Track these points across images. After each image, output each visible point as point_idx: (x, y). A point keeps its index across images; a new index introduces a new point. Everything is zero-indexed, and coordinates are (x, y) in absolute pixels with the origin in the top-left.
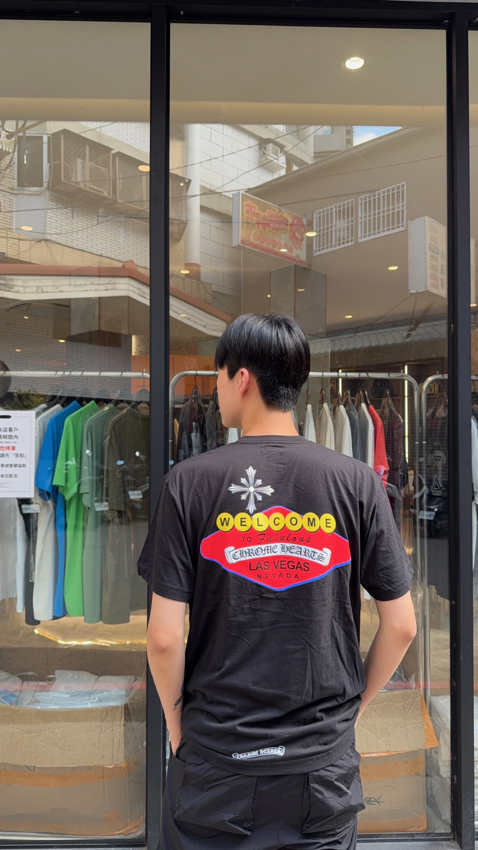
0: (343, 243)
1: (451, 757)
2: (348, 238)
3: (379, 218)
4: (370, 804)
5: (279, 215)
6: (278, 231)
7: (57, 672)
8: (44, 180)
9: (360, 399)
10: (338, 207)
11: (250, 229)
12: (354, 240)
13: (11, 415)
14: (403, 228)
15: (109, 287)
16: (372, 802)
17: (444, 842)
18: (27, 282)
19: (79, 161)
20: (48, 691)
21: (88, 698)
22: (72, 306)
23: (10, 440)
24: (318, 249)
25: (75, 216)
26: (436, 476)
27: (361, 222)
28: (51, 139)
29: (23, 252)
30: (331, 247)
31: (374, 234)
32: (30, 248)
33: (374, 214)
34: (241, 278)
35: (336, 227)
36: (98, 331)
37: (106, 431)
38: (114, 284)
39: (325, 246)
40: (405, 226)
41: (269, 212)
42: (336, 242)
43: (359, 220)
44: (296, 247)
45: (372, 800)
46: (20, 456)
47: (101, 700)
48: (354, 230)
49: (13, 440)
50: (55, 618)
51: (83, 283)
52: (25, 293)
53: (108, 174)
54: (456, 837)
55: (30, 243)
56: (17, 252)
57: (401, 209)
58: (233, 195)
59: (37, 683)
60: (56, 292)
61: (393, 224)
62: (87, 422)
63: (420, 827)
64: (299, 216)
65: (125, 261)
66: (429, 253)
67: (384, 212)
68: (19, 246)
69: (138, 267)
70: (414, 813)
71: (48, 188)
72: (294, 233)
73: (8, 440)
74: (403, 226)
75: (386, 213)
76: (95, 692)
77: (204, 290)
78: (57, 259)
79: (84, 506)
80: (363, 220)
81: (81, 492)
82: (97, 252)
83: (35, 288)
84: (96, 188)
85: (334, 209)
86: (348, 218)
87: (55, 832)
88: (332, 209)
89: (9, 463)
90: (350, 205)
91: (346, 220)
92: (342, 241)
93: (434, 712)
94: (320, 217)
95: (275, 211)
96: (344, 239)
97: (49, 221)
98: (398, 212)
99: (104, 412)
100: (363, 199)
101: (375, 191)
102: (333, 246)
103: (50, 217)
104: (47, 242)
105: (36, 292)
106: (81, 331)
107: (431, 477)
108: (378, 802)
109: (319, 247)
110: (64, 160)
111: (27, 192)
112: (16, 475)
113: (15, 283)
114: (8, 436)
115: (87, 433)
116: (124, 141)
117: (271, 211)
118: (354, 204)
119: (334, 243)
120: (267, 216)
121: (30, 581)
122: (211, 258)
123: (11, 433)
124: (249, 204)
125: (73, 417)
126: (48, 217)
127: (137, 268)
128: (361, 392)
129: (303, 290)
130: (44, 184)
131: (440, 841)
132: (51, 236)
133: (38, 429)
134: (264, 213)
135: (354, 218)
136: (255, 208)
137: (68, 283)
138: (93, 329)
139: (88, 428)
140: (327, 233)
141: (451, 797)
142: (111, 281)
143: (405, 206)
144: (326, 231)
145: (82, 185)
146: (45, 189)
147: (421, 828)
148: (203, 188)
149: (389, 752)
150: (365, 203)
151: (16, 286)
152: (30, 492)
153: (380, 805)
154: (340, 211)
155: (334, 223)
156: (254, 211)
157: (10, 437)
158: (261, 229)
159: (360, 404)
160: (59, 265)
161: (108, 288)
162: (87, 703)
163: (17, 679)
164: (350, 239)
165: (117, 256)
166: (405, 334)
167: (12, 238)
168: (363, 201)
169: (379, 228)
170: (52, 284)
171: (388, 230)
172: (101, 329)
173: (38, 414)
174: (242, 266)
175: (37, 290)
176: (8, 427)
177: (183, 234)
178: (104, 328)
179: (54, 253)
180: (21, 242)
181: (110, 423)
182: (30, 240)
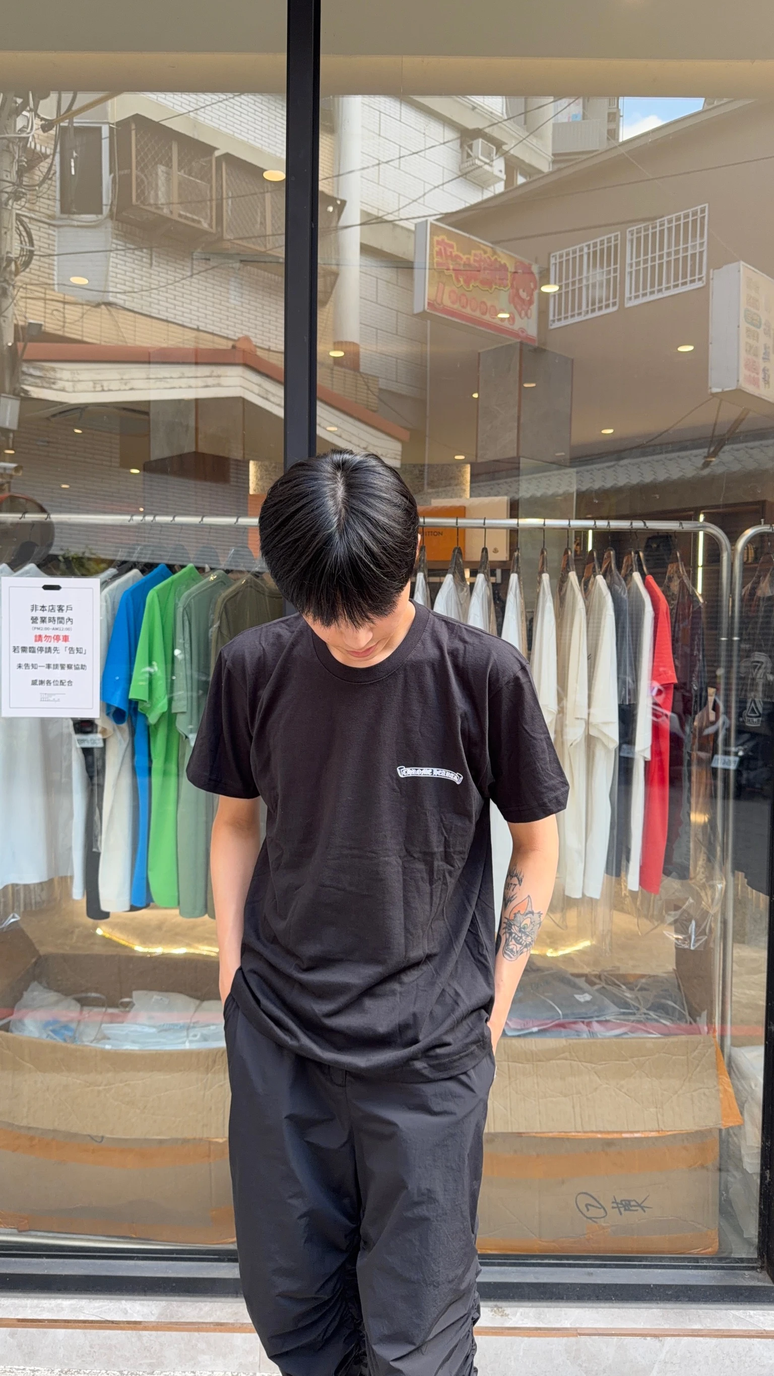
0: (600, 308)
1: (763, 1141)
2: (608, 299)
3: (661, 265)
4: (629, 1210)
5: (493, 259)
6: (491, 288)
7: (135, 993)
8: (105, 201)
9: (632, 565)
10: (591, 246)
11: (444, 284)
12: (618, 303)
13: (61, 585)
14: (701, 282)
15: (210, 381)
16: (631, 1206)
17: (746, 1272)
18: (78, 374)
19: (161, 169)
20: (122, 1022)
21: (185, 1033)
22: (152, 411)
23: (60, 625)
24: (556, 317)
25: (154, 262)
26: (752, 694)
27: (631, 273)
28: (115, 130)
29: (70, 323)
30: (580, 314)
31: (652, 293)
32: (82, 317)
33: (653, 259)
34: (426, 367)
35: (588, 280)
36: (195, 452)
37: (213, 613)
38: (219, 376)
39: (570, 314)
40: (704, 279)
41: (475, 255)
42: (587, 306)
43: (628, 269)
44: (520, 315)
45: (633, 1203)
46: (76, 651)
47: (205, 1038)
48: (618, 286)
49: (65, 626)
50: (133, 908)
51: (168, 375)
52: (74, 392)
53: (208, 192)
54: (765, 1265)
55: (83, 309)
56: (62, 324)
57: (698, 250)
58: (416, 225)
59: (104, 1009)
60: (125, 390)
61: (684, 276)
62: (183, 598)
63: (709, 1248)
64: (527, 262)
65: (235, 338)
66: (744, 325)
67: (669, 254)
68: (64, 313)
69: (258, 350)
70: (700, 1226)
71: (111, 216)
72: (518, 290)
73: (57, 625)
74: (700, 279)
75: (673, 257)
76: (195, 1025)
77: (366, 387)
78: (125, 335)
79: (180, 734)
80: (634, 268)
81: (173, 711)
82: (191, 323)
83: (91, 384)
84: (189, 215)
85: (586, 250)
86: (609, 265)
87: (134, 1236)
88: (581, 250)
89: (59, 663)
90: (613, 243)
91: (605, 269)
92: (597, 305)
93: (735, 1070)
94: (561, 263)
95: (485, 252)
96: (601, 301)
97: (113, 272)
98: (693, 255)
99: (209, 582)
100: (635, 231)
101: (655, 218)
102: (583, 314)
103: (114, 265)
104: (109, 308)
105: (93, 389)
106: (166, 454)
107: (745, 696)
108: (642, 1208)
109: (560, 314)
110: (137, 169)
111: (75, 223)
112: (70, 682)
113: (58, 375)
114: (56, 619)
115: (183, 616)
116: (236, 134)
117: (478, 252)
118: (619, 241)
119: (584, 308)
120: (472, 262)
121: (94, 850)
122: (377, 333)
123: (61, 615)
124: (443, 240)
125: (161, 589)
126: (111, 264)
127: (256, 351)
128: (633, 553)
129: (533, 385)
130: (104, 207)
131: (740, 1270)
132: (116, 297)
133: (104, 608)
134: (468, 256)
135: (618, 266)
136: (452, 247)
137: (144, 375)
138: (186, 451)
139: (184, 609)
140: (573, 290)
141: (760, 1204)
142: (213, 372)
143: (706, 244)
144: (570, 288)
145: (166, 211)
146: (106, 218)
147: (710, 1250)
148: (364, 213)
149: (662, 1131)
150: (639, 239)
151: (61, 379)
152: (92, 710)
153: (644, 1211)
154: (595, 253)
155: (585, 274)
156: (451, 252)
157: (61, 620)
158: (462, 282)
159: (631, 574)
160: (129, 345)
161: (209, 384)
162: (184, 1043)
163: (74, 1002)
164: (611, 301)
165: (223, 330)
166: (700, 462)
167: (52, 300)
168: (635, 236)
169: (660, 284)
170: (119, 377)
171: (676, 286)
172: (200, 450)
173: (104, 584)
174: (429, 345)
175: (94, 387)
176: (56, 604)
177: (331, 293)
178: (204, 448)
179: (120, 325)
180: (67, 306)
181: (220, 600)
182: (82, 304)
